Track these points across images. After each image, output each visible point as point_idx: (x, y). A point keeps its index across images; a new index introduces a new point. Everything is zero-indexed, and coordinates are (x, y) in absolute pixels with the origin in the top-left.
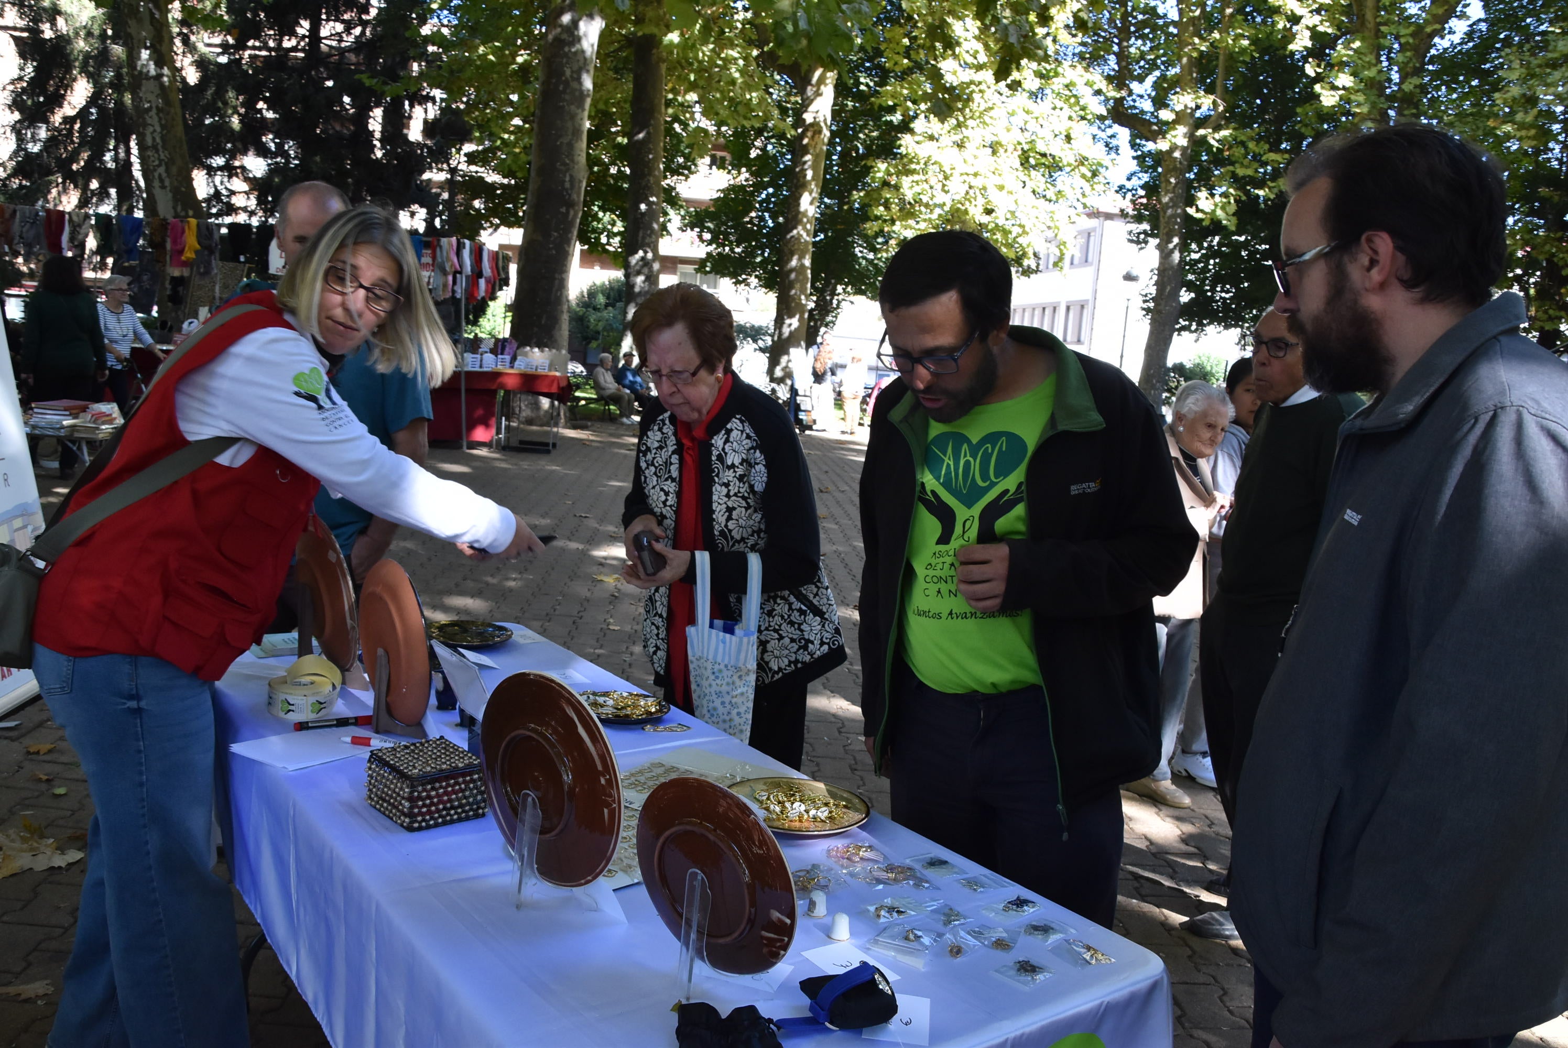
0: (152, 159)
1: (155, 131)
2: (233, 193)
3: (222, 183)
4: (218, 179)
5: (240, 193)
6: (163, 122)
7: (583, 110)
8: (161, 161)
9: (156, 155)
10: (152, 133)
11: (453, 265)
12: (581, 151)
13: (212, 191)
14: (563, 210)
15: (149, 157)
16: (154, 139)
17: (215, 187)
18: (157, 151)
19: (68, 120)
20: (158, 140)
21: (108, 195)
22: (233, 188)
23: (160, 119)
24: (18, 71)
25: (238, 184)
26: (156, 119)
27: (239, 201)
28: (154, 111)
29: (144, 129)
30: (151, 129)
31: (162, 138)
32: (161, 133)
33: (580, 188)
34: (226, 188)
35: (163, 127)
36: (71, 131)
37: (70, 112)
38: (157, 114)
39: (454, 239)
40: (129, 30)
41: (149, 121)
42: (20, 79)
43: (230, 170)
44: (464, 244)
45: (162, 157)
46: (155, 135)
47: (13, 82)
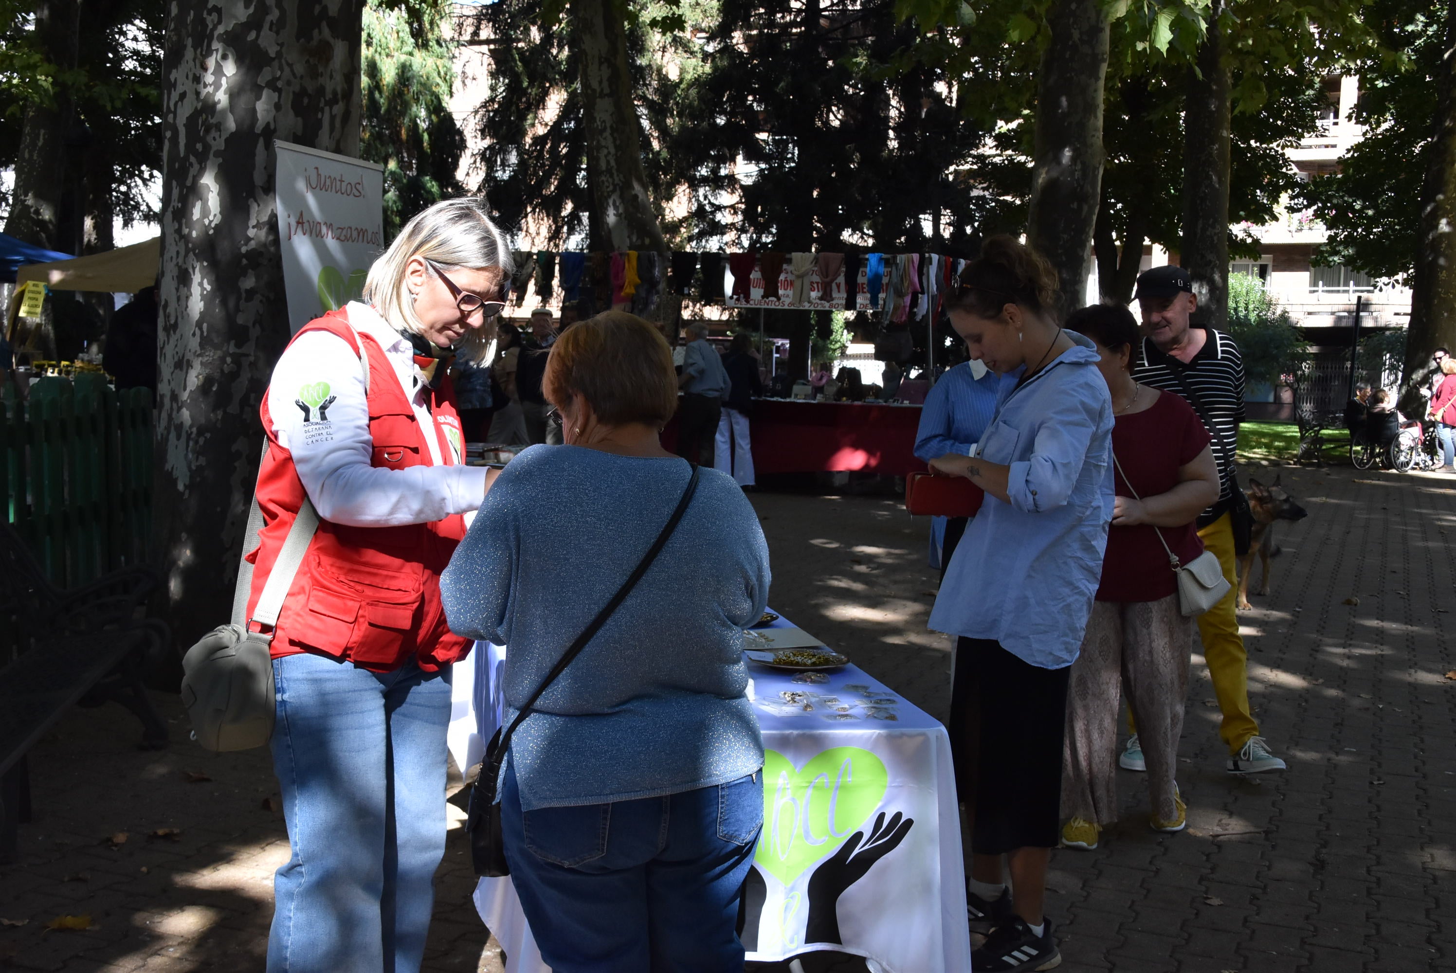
0: (606, 184)
1: (609, 153)
2: (719, 208)
3: (706, 197)
4: (701, 191)
5: (725, 207)
6: (618, 142)
7: (1098, 79)
8: (615, 186)
9: (610, 180)
10: (606, 156)
11: (912, 283)
12: (1096, 130)
13: (694, 208)
14: (1075, 206)
15: (603, 182)
16: (608, 162)
17: (698, 200)
18: (612, 176)
19: (539, 141)
20: (613, 163)
21: (580, 222)
22: (717, 203)
23: (615, 140)
24: (489, 92)
25: (726, 198)
26: (610, 140)
27: (724, 218)
28: (609, 131)
29: (598, 152)
30: (605, 151)
31: (616, 160)
32: (616, 155)
33: (1096, 177)
34: (710, 203)
35: (617, 147)
36: (541, 152)
37: (541, 131)
38: (612, 134)
39: (916, 257)
40: (583, 47)
41: (603, 143)
42: (492, 100)
43: (717, 182)
44: (930, 258)
45: (617, 181)
46: (610, 157)
47: (485, 105)
